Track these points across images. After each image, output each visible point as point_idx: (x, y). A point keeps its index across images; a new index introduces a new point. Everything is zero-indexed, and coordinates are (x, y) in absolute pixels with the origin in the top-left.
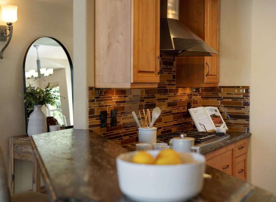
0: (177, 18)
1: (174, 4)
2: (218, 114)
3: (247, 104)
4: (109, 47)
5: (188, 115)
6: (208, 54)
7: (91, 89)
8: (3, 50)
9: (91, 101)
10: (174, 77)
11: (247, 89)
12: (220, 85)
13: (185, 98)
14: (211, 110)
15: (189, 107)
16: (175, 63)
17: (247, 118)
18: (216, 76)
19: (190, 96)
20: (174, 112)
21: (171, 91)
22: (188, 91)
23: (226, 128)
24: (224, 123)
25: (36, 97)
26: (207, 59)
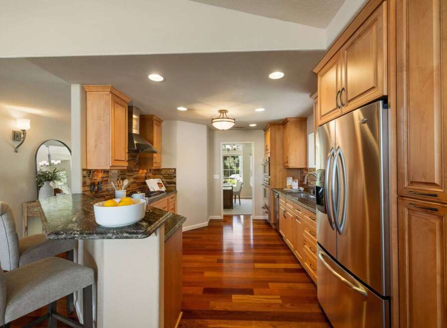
0: (138, 133)
1: (137, 126)
2: (161, 182)
3: (175, 177)
4: (96, 146)
5: (145, 183)
6: (155, 152)
7: (84, 170)
8: (18, 146)
9: (84, 177)
10: (137, 164)
11: (175, 169)
12: (161, 168)
13: (144, 175)
14: (157, 180)
15: (146, 179)
16: (138, 157)
17: (175, 183)
18: (160, 163)
19: (146, 173)
20: (137, 182)
21: (136, 171)
22: (145, 171)
23: (165, 189)
24: (164, 187)
25: (46, 177)
26: (155, 155)
